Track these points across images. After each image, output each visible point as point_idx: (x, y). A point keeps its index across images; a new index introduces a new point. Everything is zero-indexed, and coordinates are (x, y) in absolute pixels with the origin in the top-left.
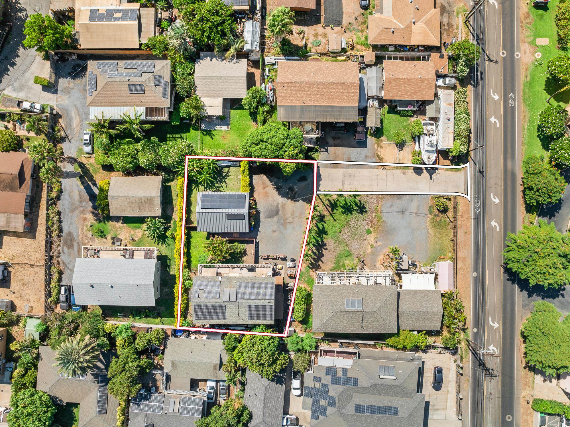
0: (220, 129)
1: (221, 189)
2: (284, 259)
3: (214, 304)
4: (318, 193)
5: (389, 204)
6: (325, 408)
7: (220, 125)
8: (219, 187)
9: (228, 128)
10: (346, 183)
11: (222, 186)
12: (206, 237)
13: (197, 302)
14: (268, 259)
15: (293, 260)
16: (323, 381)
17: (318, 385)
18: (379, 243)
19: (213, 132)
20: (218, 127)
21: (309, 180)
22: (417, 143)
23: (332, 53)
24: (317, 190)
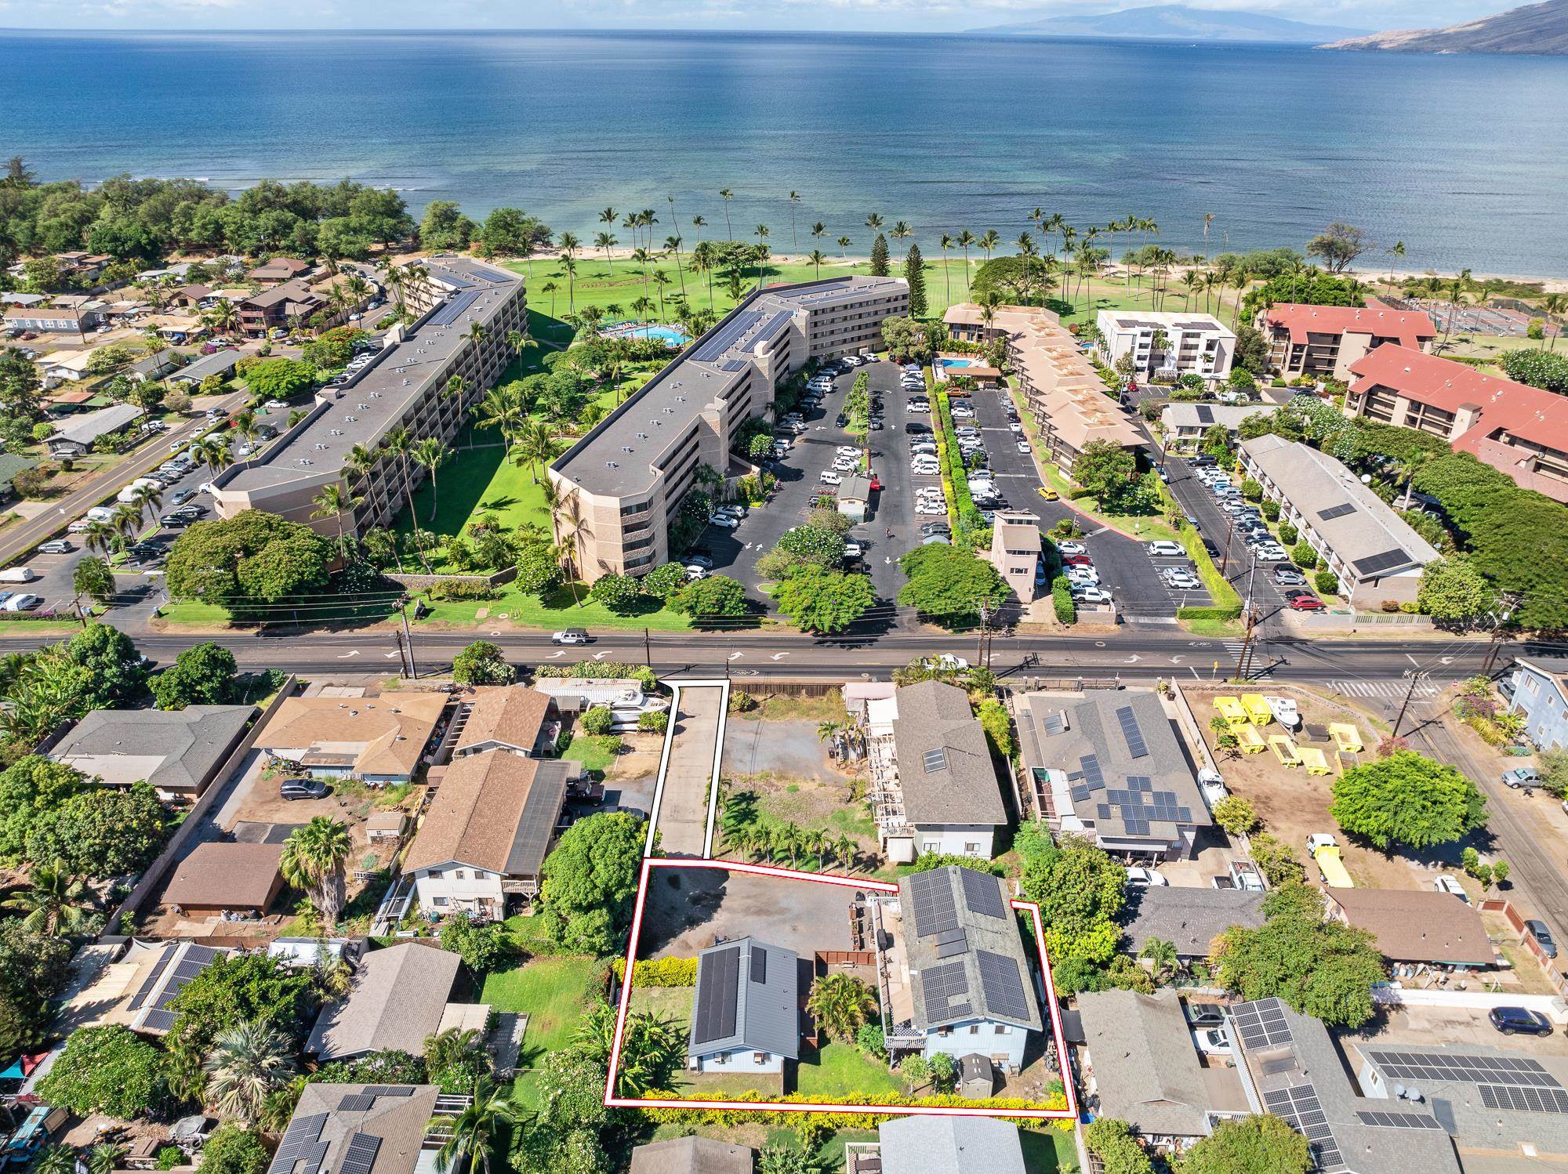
0: (521, 1034)
1: (683, 1033)
2: (860, 913)
3: (978, 971)
4: (707, 856)
5: (740, 766)
6: (1158, 796)
7: (511, 1032)
8: (678, 1037)
9: (524, 1017)
10: (691, 817)
11: (677, 1031)
12: (814, 1067)
13: (981, 1004)
14: (862, 940)
15: (861, 897)
16: (1105, 801)
17: (1115, 810)
18: (816, 776)
19: (527, 1049)
20: (516, 1038)
21: (678, 872)
22: (626, 727)
23: (403, 833)
24: (702, 858)
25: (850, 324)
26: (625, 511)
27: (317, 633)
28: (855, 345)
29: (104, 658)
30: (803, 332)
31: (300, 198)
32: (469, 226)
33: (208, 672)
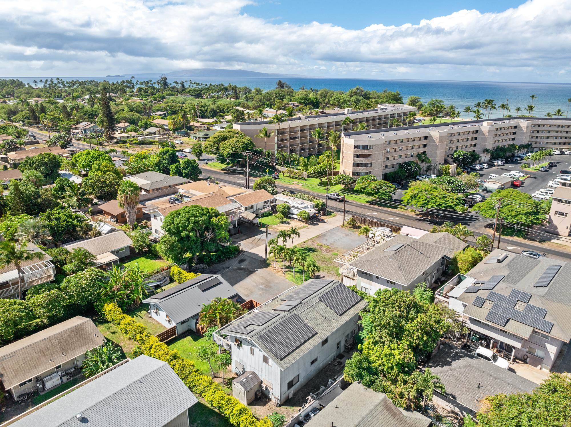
6: (530, 308)
13: (258, 333)
16: (485, 296)
25: (559, 135)
26: (356, 147)
27: (240, 176)
28: (561, 146)
29: (165, 157)
30: (525, 130)
31: (367, 93)
32: (421, 105)
33: (185, 166)
